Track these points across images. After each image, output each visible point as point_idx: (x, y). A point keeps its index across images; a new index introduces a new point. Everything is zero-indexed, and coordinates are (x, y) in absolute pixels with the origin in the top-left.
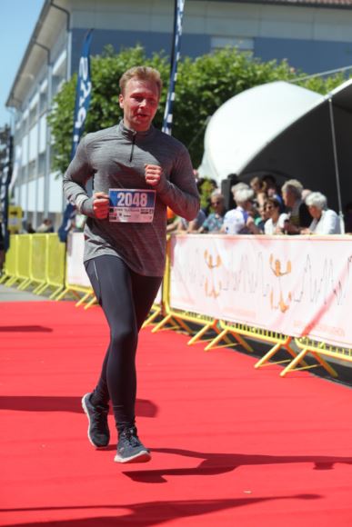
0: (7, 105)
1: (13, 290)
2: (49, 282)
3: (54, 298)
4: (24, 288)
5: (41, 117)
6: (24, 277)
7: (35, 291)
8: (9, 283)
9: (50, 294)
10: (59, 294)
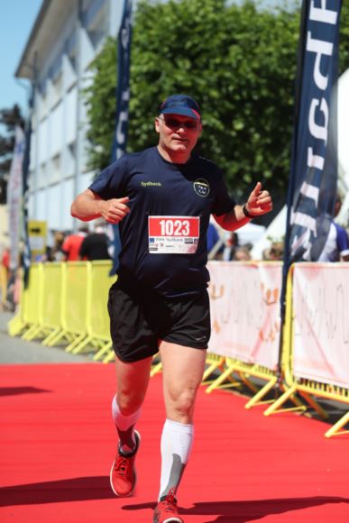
0: (18, 74)
1: (36, 345)
2: (92, 335)
3: (101, 360)
4: (52, 343)
5: (69, 90)
6: (53, 326)
7: (69, 349)
8: (28, 336)
9: (95, 353)
10: (106, 354)
